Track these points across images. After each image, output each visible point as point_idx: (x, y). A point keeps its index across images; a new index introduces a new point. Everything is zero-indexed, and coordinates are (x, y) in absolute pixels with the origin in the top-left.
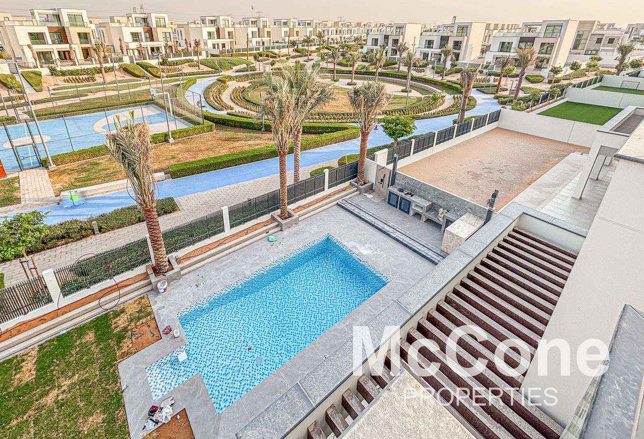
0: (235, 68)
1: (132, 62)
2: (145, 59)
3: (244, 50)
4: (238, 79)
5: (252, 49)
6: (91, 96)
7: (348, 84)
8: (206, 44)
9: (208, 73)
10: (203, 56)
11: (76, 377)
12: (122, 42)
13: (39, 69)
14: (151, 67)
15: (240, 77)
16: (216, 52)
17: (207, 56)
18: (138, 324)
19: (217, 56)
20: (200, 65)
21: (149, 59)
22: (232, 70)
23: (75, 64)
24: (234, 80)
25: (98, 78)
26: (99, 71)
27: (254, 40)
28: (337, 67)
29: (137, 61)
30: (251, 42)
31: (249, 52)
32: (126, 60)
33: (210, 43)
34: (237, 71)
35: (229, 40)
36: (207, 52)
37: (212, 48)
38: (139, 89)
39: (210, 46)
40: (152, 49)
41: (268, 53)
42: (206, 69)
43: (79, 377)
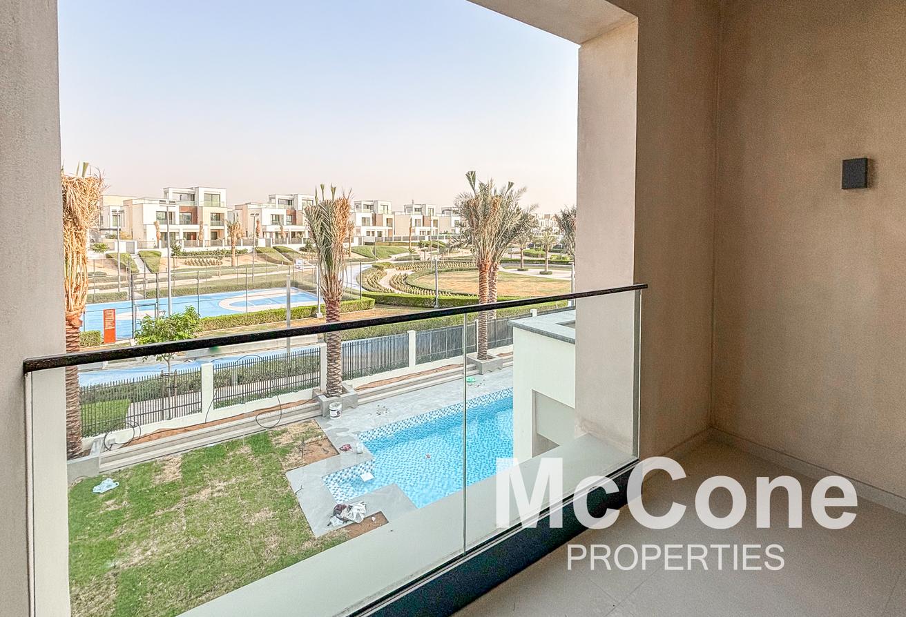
0: (393, 257)
1: (268, 245)
2: (284, 243)
3: (405, 238)
4: (399, 267)
5: (415, 238)
6: (215, 278)
7: (541, 273)
8: (359, 231)
9: (361, 260)
10: (355, 244)
11: (233, 480)
12: (260, 225)
13: (160, 250)
14: (291, 251)
15: (401, 264)
16: (371, 239)
17: (360, 244)
18: (306, 442)
19: (372, 244)
20: (352, 253)
21: (289, 243)
22: (391, 259)
23: (201, 245)
24: (393, 267)
25: (226, 262)
26: (229, 254)
27: (418, 230)
28: (525, 258)
29: (274, 246)
30: (414, 232)
31: (411, 242)
32: (262, 243)
33: (364, 230)
34: (397, 260)
35: (388, 228)
36: (360, 239)
37: (365, 235)
38: (273, 273)
39: (363, 233)
40: (293, 234)
41: (435, 243)
42: (358, 257)
43: (236, 480)
